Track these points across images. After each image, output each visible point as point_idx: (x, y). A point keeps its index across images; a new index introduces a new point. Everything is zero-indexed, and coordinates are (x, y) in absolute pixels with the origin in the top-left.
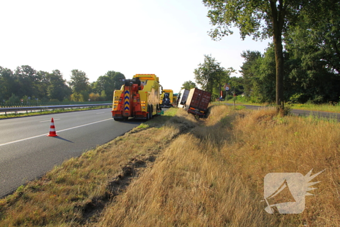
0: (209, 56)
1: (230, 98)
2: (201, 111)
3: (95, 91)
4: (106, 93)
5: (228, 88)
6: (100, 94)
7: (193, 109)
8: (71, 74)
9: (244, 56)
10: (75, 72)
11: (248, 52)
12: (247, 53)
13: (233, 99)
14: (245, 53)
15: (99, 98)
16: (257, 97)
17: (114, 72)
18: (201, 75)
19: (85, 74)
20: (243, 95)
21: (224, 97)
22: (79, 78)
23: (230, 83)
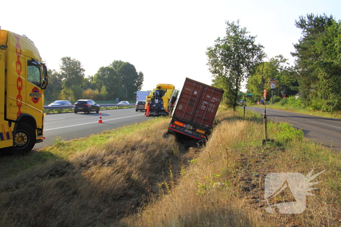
0: (236, 24)
1: (278, 101)
2: (198, 130)
3: (93, 87)
4: (107, 90)
5: (274, 85)
6: (100, 91)
7: (181, 124)
8: (61, 63)
9: (301, 24)
10: (66, 60)
11: (310, 17)
12: (307, 19)
13: (281, 102)
14: (303, 21)
15: (97, 95)
16: (326, 102)
17: (121, 63)
18: (220, 59)
19: (79, 64)
20: (297, 97)
21: (268, 99)
22: (73, 69)
23: (278, 78)
